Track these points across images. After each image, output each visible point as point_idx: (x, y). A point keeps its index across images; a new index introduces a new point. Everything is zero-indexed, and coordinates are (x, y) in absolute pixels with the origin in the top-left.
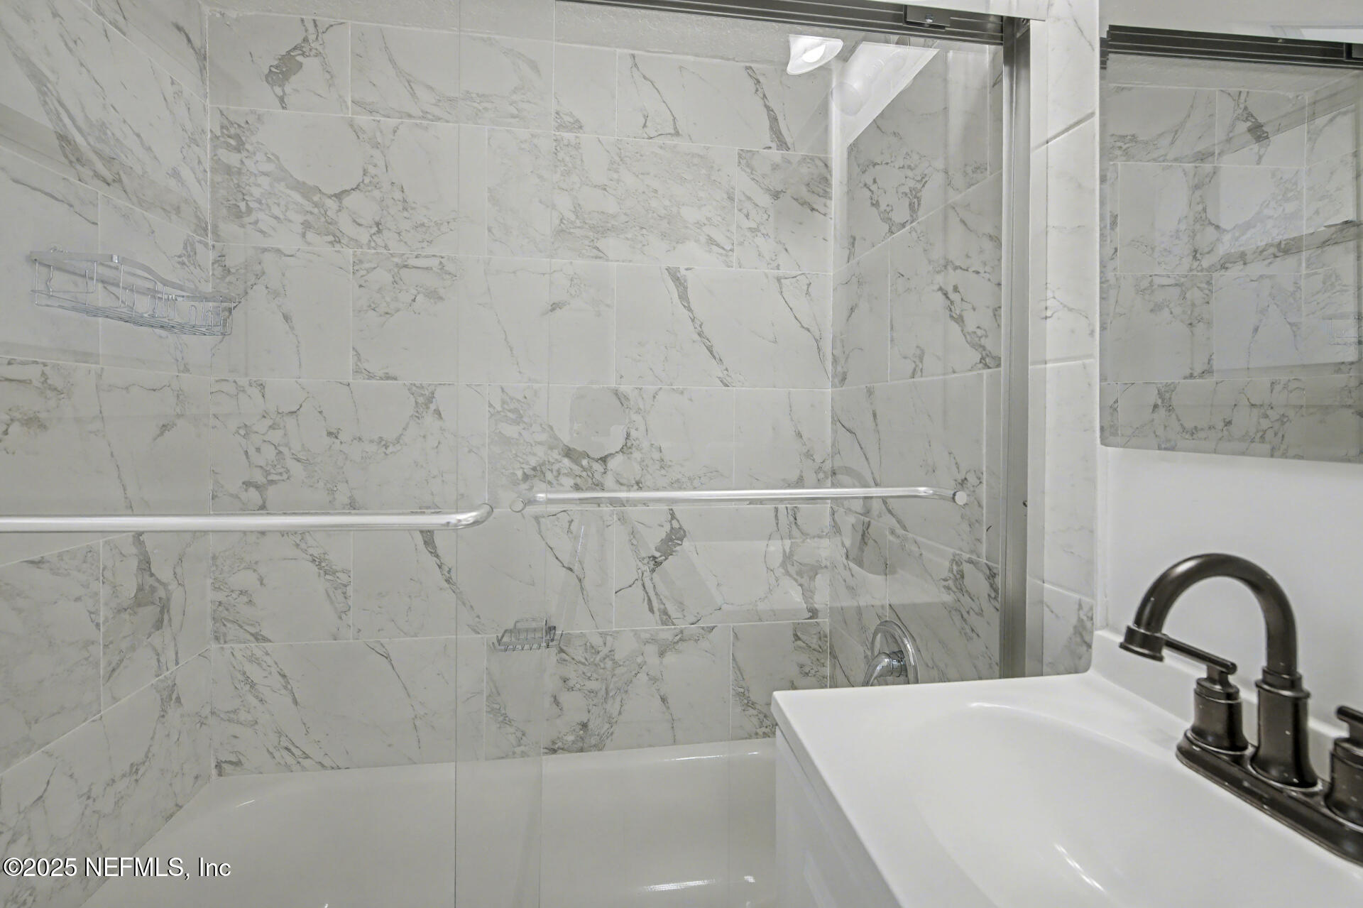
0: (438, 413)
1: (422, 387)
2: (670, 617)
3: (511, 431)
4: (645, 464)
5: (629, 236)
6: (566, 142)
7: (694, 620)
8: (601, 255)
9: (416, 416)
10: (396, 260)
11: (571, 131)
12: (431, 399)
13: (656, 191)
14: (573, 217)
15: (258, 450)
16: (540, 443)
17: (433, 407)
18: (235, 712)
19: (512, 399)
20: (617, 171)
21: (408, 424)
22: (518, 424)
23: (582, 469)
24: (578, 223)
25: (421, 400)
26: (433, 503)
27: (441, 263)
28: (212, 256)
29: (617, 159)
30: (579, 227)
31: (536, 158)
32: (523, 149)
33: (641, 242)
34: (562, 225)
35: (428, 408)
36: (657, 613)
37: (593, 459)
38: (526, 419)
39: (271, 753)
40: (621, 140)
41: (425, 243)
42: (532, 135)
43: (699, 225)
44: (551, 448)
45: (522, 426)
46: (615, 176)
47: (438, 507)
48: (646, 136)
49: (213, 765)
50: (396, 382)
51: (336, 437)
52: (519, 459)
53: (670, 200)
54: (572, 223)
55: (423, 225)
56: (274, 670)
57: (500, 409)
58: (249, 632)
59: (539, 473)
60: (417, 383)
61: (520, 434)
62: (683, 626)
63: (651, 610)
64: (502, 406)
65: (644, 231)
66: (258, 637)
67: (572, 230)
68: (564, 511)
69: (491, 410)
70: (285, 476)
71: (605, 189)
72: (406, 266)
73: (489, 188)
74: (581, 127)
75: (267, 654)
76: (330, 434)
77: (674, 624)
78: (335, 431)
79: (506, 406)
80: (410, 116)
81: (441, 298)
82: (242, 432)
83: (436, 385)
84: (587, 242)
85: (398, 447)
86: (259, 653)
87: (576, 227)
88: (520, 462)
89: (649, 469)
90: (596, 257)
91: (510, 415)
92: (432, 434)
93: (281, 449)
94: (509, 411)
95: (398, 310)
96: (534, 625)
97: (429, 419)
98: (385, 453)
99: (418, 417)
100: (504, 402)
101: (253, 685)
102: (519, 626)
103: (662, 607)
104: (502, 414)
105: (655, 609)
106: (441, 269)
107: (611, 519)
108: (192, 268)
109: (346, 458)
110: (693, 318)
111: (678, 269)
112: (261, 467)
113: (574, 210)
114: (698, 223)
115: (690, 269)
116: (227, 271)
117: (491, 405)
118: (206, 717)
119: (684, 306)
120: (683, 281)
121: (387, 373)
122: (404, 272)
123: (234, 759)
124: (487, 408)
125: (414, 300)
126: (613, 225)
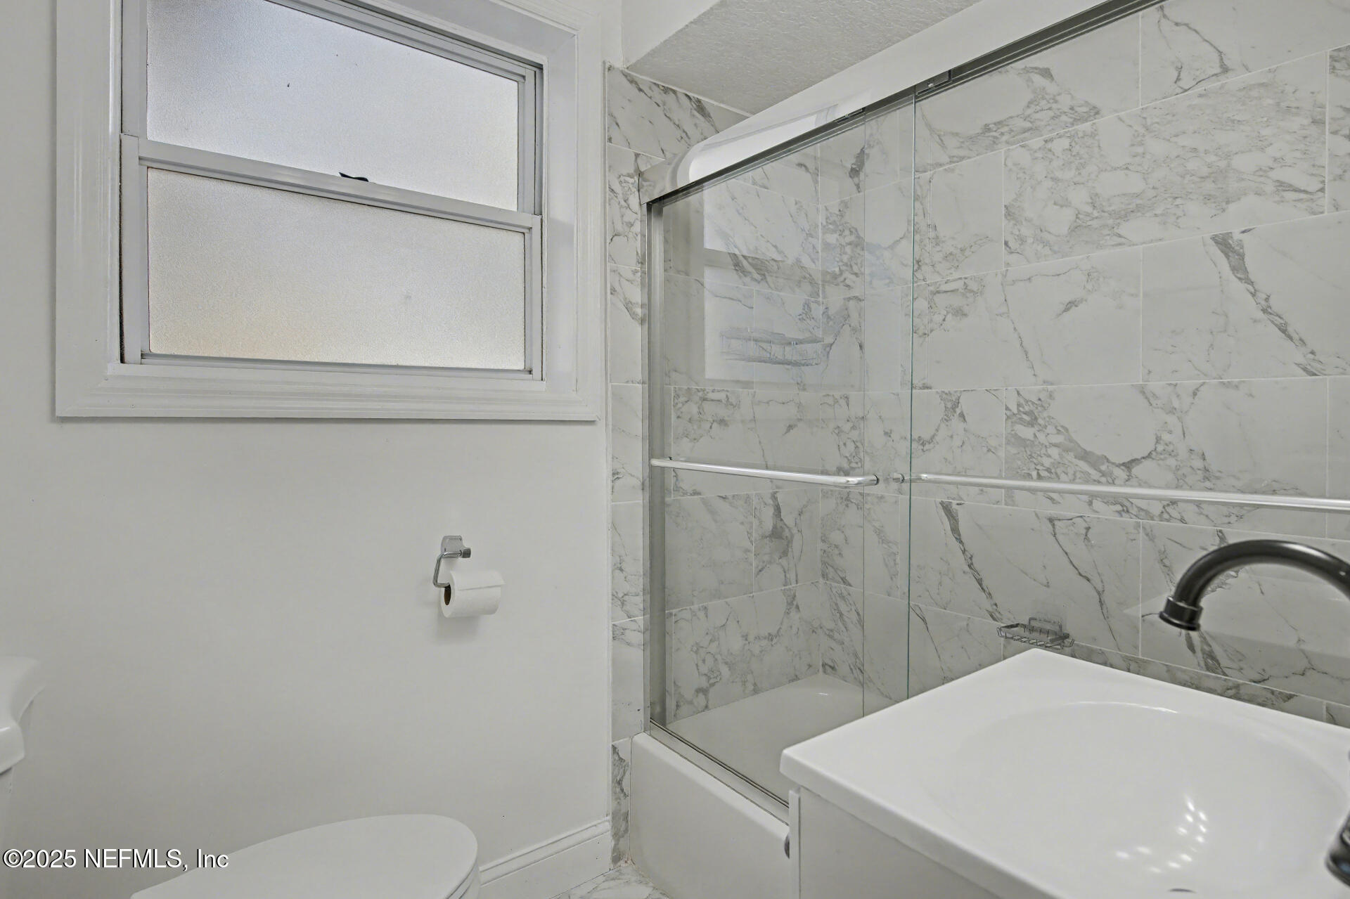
0: (962, 416)
1: (949, 394)
2: (1219, 664)
3: (1026, 433)
4: (1180, 472)
5: (1159, 211)
6: (1080, 134)
7: (1257, 677)
8: (1123, 240)
9: (945, 419)
10: (932, 288)
11: (1086, 121)
12: (956, 404)
13: (1195, 150)
14: (1089, 209)
15: (845, 444)
16: (1055, 445)
17: (958, 411)
18: (832, 631)
19: (1027, 401)
20: (1141, 144)
21: (939, 425)
22: (1033, 426)
23: (1101, 474)
24: (1096, 214)
25: (949, 405)
26: (958, 495)
27: (965, 283)
28: (822, 309)
29: (1142, 131)
30: (1097, 218)
31: (1050, 162)
32: (1036, 158)
33: (1175, 214)
34: (1077, 220)
35: (955, 412)
36: (1199, 654)
37: (1113, 463)
38: (1040, 421)
39: (851, 669)
40: (1146, 108)
41: (953, 269)
42: (1046, 141)
43: (1262, 172)
44: (1067, 450)
45: (1037, 428)
46: (1140, 150)
47: (961, 499)
48: (1180, 90)
49: (821, 664)
50: (930, 390)
51: (890, 436)
52: (1034, 460)
53: (1216, 155)
54: (1088, 215)
55: (951, 254)
56: (853, 608)
57: (1016, 412)
58: (839, 576)
59: (1054, 476)
60: (946, 391)
61: (1035, 436)
62: (1241, 681)
63: (1193, 650)
64: (1018, 409)
65: (1178, 201)
66: (844, 581)
67: (1089, 223)
68: (1081, 517)
69: (1008, 413)
70: (860, 465)
71: (1127, 168)
72: (938, 292)
73: (1005, 206)
74: (1097, 113)
75: (849, 594)
76: (886, 433)
77: (1225, 674)
78: (889, 432)
79: (1021, 409)
80: (941, 165)
81: (965, 315)
82: (837, 431)
83: (961, 392)
84: (1106, 232)
85: (932, 445)
86: (845, 593)
87: (1093, 219)
88: (1035, 464)
89: (1186, 480)
90: (1120, 244)
91: (1025, 417)
92: (957, 435)
93: (858, 444)
94: (1025, 414)
95: (932, 331)
96: (1048, 627)
97: (955, 421)
98: (922, 450)
99: (947, 420)
100: (1019, 405)
101: (841, 615)
102: (1034, 623)
103: (1206, 648)
104: (1018, 416)
105: (1198, 649)
106: (966, 289)
107: (1136, 532)
108: (808, 321)
109: (896, 453)
110: (1253, 291)
111: (1229, 235)
112: (846, 457)
113: (1090, 201)
114: (1261, 169)
115: (1249, 230)
116: (829, 317)
117: (1007, 408)
118: (816, 628)
119: (1240, 279)
120: (1237, 248)
121: (924, 384)
122: (938, 298)
123: (832, 665)
124: (1005, 411)
125: (944, 320)
126: (1137, 205)
